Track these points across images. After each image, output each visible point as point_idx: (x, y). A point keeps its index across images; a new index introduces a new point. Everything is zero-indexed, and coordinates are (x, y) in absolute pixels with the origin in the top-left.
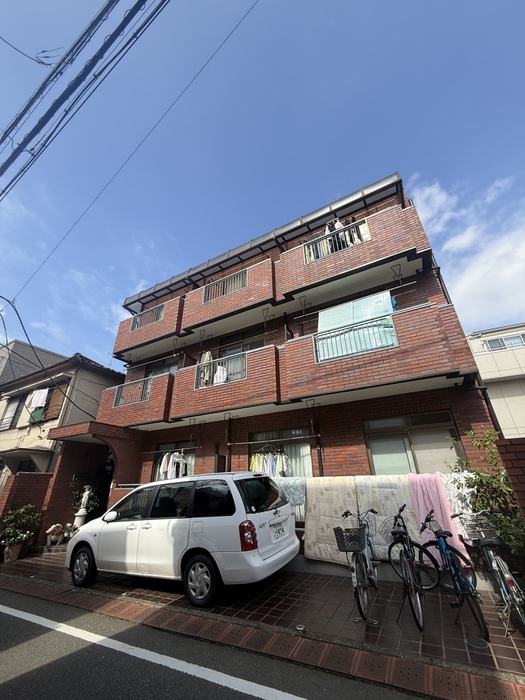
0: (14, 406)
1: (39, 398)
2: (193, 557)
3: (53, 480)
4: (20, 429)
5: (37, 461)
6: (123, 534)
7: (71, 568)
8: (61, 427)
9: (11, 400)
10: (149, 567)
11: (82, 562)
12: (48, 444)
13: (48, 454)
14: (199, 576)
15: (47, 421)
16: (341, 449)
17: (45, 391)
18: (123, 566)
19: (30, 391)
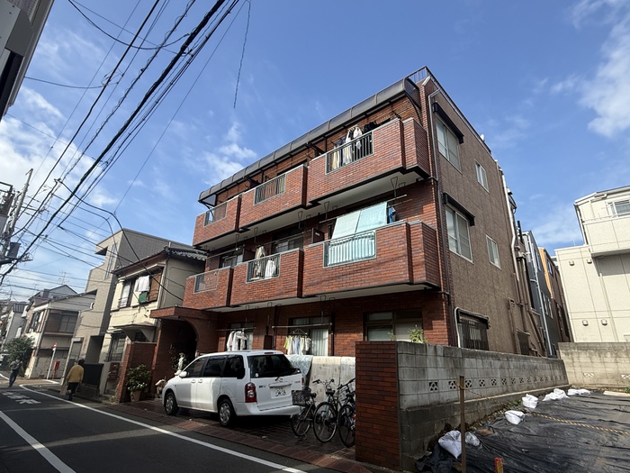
0: (128, 288)
1: (143, 283)
2: (223, 400)
3: (157, 348)
4: (134, 307)
5: (145, 333)
6: (188, 386)
7: (165, 405)
8: (159, 309)
9: (125, 283)
10: (202, 405)
11: (170, 401)
12: (152, 321)
13: (152, 328)
14: (225, 410)
15: (150, 302)
16: (348, 335)
17: (147, 278)
18: (189, 404)
19: (136, 277)
